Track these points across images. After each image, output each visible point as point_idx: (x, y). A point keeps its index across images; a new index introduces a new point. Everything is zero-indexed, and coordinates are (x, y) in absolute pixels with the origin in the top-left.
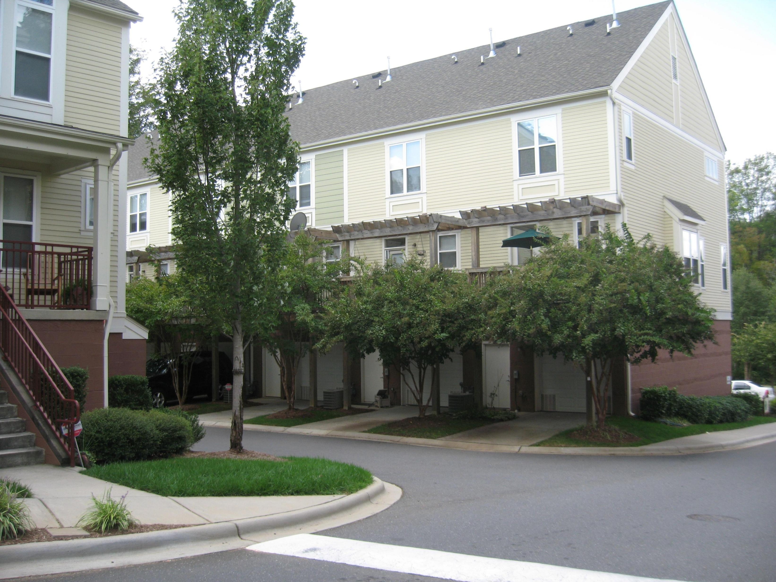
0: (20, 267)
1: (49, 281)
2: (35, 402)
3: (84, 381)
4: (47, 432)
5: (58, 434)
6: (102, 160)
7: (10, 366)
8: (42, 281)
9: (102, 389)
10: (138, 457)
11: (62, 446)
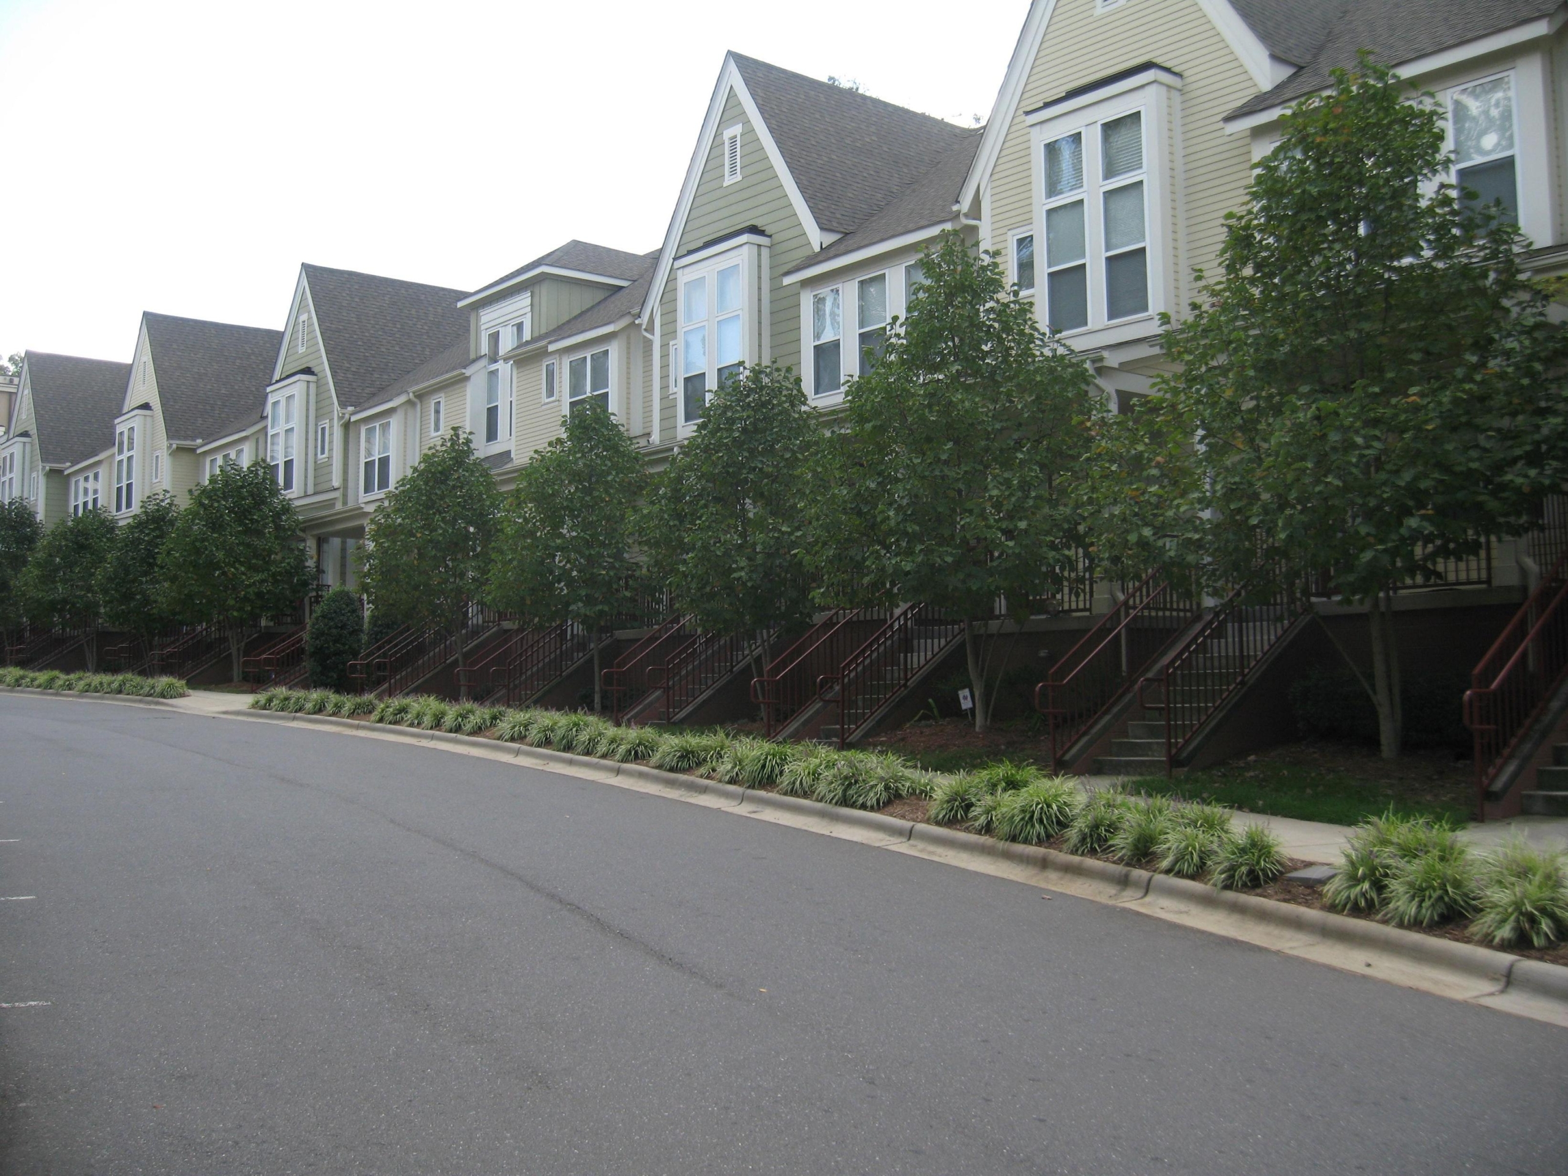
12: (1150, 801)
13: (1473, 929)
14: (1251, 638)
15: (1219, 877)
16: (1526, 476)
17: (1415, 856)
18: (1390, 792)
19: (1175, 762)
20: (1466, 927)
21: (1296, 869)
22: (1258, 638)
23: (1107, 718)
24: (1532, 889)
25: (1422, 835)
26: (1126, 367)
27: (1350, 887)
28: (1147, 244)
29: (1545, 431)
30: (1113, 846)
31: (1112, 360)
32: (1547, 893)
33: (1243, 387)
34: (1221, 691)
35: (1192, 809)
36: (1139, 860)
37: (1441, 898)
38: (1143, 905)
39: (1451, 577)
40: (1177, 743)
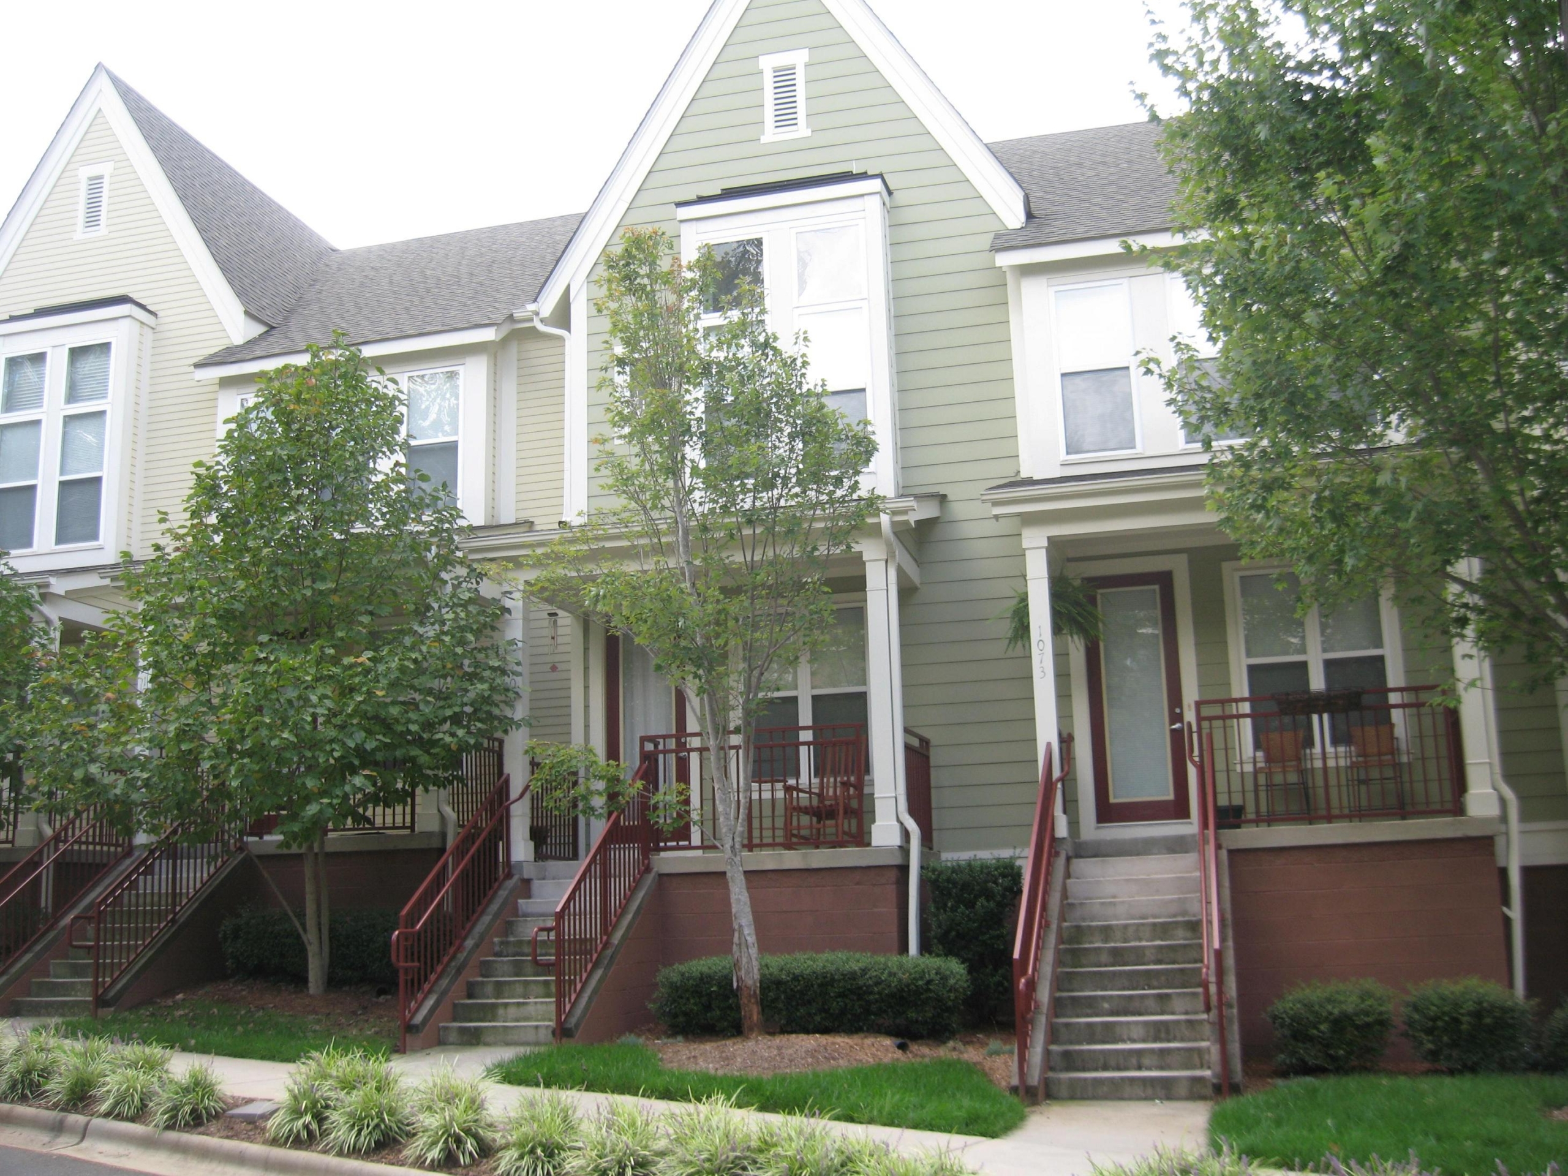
12: (88, 1043)
13: (406, 1152)
14: (185, 875)
15: (161, 1118)
16: (453, 735)
17: (354, 1088)
18: (318, 1028)
19: (101, 1002)
20: (400, 1151)
21: (237, 1106)
22: (192, 875)
23: (28, 957)
24: (458, 1113)
25: (360, 1067)
26: (73, 596)
27: (292, 1120)
28: (105, 474)
29: (472, 695)
30: (46, 1092)
31: (59, 586)
32: (471, 1116)
33: (202, 632)
34: (152, 929)
35: (132, 1051)
36: (75, 1105)
37: (377, 1126)
38: (79, 1150)
39: (379, 822)
40: (104, 982)
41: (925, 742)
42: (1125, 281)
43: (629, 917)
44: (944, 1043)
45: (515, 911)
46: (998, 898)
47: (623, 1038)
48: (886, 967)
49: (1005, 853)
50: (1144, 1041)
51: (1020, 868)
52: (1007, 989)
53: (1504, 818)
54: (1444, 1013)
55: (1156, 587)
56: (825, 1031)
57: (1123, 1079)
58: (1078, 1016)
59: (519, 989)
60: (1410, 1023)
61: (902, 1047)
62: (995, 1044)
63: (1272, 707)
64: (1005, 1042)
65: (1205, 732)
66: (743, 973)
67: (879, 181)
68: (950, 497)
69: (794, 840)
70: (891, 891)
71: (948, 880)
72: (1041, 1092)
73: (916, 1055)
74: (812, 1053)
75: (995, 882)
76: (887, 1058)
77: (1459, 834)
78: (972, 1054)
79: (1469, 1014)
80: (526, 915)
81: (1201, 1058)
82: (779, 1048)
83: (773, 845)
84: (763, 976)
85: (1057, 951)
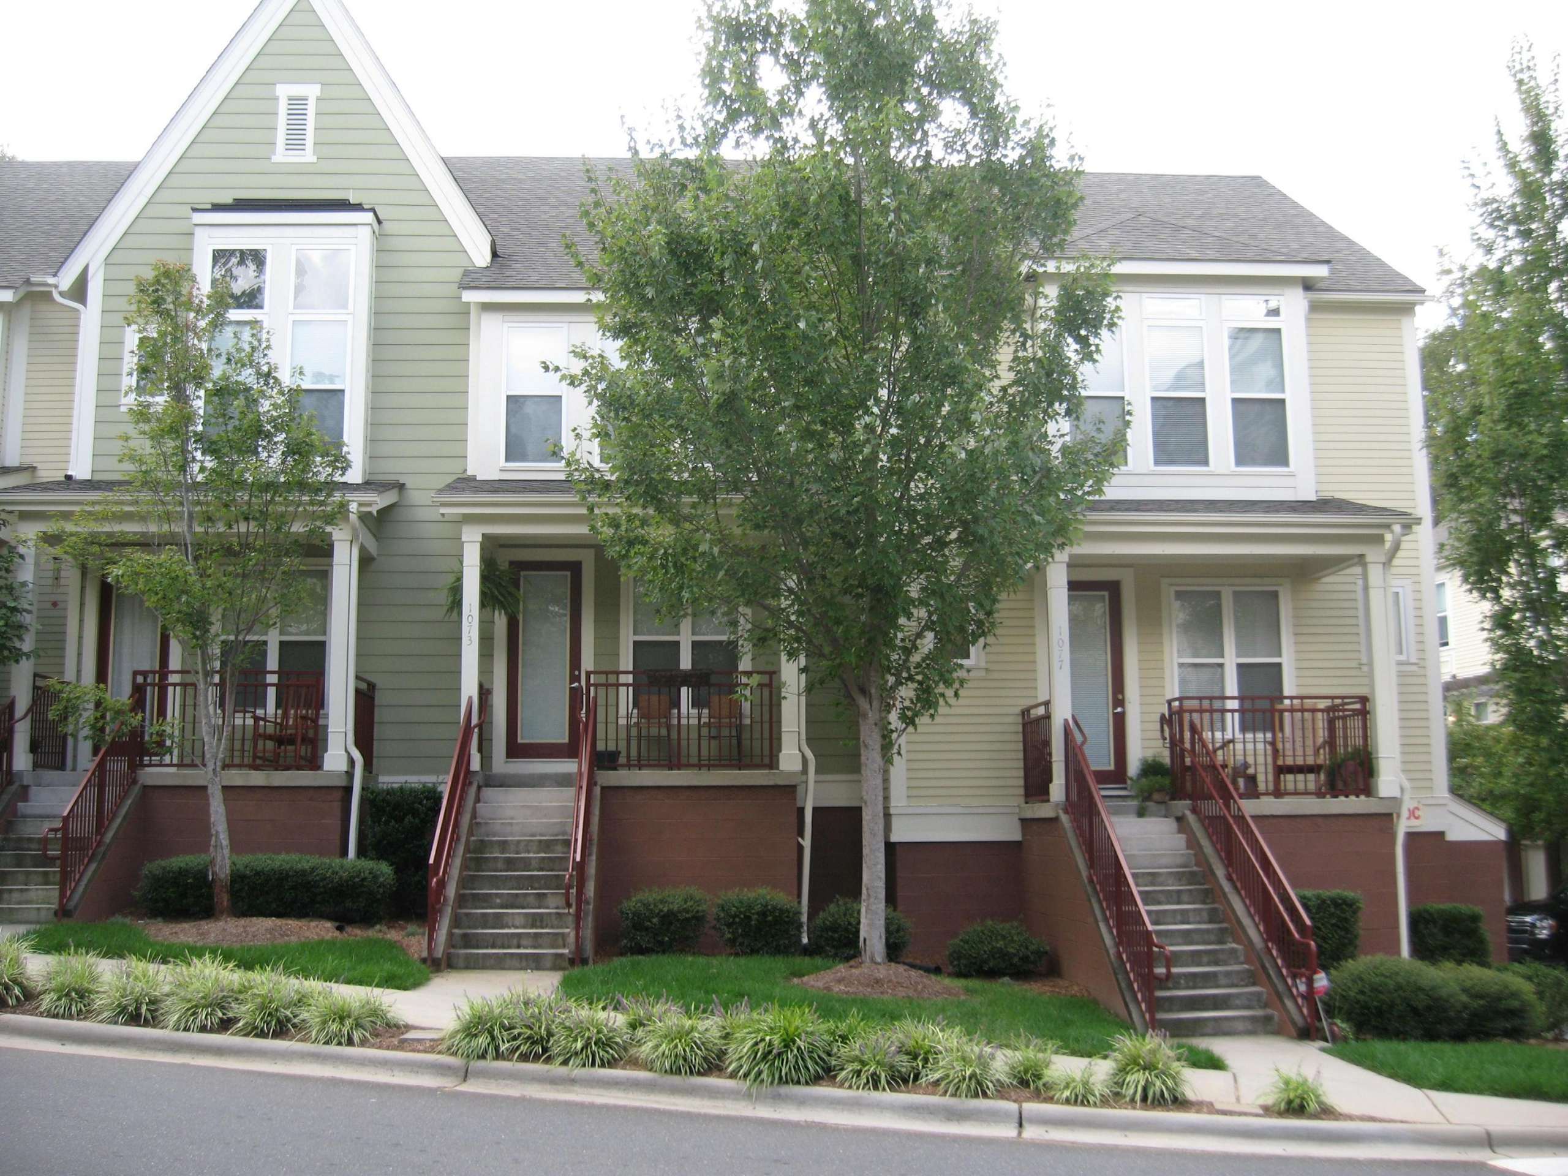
0: (1264, 730)
1: (1310, 751)
2: (1265, 941)
3: (1355, 912)
4: (1280, 987)
5: (1294, 991)
6: (1373, 555)
7: (1235, 887)
8: (1299, 752)
9: (1396, 927)
10: (1431, 1036)
11: (1299, 1008)
41: (372, 686)
42: (565, 326)
43: (118, 821)
44: (373, 926)
45: (14, 813)
46: (423, 816)
47: (112, 919)
48: (330, 867)
49: (429, 779)
50: (524, 927)
51: (441, 792)
52: (424, 887)
53: (805, 770)
54: (741, 913)
55: (568, 573)
56: (279, 915)
57: (505, 954)
58: (476, 908)
59: (21, 878)
60: (718, 919)
61: (340, 929)
62: (411, 928)
63: (644, 679)
64: (420, 926)
65: (592, 694)
66: (217, 869)
67: (371, 214)
68: (408, 486)
69: (258, 762)
70: (337, 806)
71: (384, 800)
72: (444, 964)
73: (350, 935)
74: (270, 931)
75: (420, 803)
76: (328, 937)
77: (771, 783)
78: (393, 935)
79: (758, 913)
80: (24, 816)
81: (564, 940)
82: (244, 927)
83: (240, 766)
84: (232, 871)
85: (464, 858)
